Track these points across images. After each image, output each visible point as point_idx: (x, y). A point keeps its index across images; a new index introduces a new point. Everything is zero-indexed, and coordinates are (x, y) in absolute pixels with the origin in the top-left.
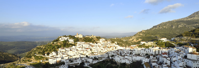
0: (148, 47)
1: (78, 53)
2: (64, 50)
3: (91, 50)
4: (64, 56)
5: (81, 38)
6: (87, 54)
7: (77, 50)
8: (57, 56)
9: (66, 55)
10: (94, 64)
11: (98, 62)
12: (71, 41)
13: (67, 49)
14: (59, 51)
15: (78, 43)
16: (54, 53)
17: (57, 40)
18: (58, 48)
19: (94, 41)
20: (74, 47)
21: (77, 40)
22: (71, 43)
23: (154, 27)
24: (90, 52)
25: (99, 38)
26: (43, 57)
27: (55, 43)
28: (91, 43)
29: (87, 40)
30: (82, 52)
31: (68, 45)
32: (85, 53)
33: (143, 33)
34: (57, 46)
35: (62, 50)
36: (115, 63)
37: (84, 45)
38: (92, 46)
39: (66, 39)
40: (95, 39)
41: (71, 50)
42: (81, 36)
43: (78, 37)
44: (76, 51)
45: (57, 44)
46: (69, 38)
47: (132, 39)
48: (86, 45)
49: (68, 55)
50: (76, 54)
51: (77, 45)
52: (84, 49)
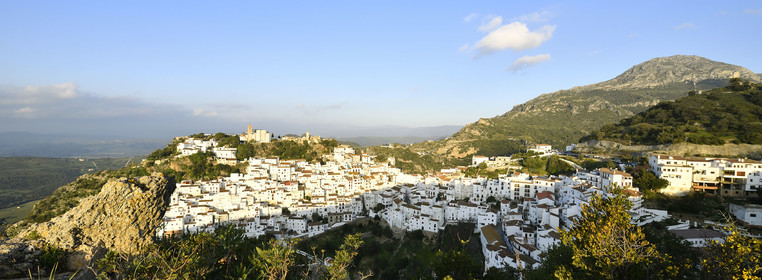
0: (493, 175)
1: (251, 202)
2: (195, 191)
3: (301, 187)
4: (194, 211)
5: (263, 145)
6: (287, 203)
7: (248, 188)
9: (204, 210)
10: (313, 238)
12: (225, 155)
13: (207, 187)
14: (174, 195)
15: (253, 161)
17: (168, 152)
18: (174, 181)
19: (315, 154)
20: (234, 177)
21: (247, 151)
22: (224, 162)
23: (516, 108)
24: (299, 195)
25: (330, 145)
27: (158, 162)
28: (302, 164)
29: (287, 150)
30: (265, 197)
31: (211, 170)
32: (278, 198)
33: (483, 128)
34: (166, 173)
35: (186, 190)
37: (274, 171)
38: (307, 174)
39: (204, 146)
40: (318, 148)
41: (222, 190)
42: (263, 137)
43: (252, 141)
44: (244, 194)
45: (166, 167)
46: (215, 144)
48: (282, 170)
49: (213, 210)
50: (243, 205)
51: (249, 169)
52: (274, 185)
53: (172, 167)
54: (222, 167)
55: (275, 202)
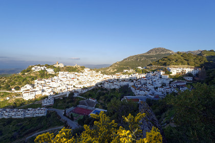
0: (130, 74)
1: (63, 84)
2: (43, 82)
3: (78, 79)
4: (44, 88)
5: (63, 68)
6: (74, 84)
7: (61, 81)
8: (34, 89)
9: (48, 87)
10: (84, 93)
11: (88, 91)
12: (50, 71)
13: (47, 81)
14: (36, 84)
15: (60, 73)
16: (28, 87)
17: (29, 70)
18: (33, 79)
19: (79, 70)
20: (55, 77)
21: (59, 69)
22: (51, 73)
23: (124, 60)
24: (77, 82)
25: (83, 68)
26: (9, 93)
27: (26, 74)
28: (76, 73)
29: (70, 69)
30: (67, 83)
31: (46, 76)
32: (71, 83)
33: (118, 64)
34: (30, 77)
35: (40, 82)
36: (106, 89)
37: (67, 75)
38: (79, 76)
39: (43, 68)
40: (80, 69)
41: (52, 81)
42: (61, 65)
43: (59, 67)
44: (61, 82)
45: (29, 75)
46: (46, 68)
47: (109, 70)
48: (71, 75)
49: (51, 87)
50: (61, 85)
51: (59, 75)
52: (69, 79)
53: (32, 75)
55: (70, 84)
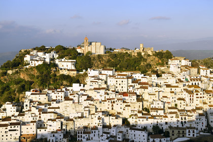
1: (93, 111)
2: (43, 98)
3: (140, 98)
4: (45, 117)
5: (99, 56)
6: (126, 114)
7: (89, 98)
9: (53, 116)
12: (66, 66)
13: (54, 96)
14: (26, 102)
15: (92, 73)
17: (18, 63)
18: (23, 89)
19: (149, 66)
20: (76, 87)
21: (85, 62)
22: (66, 73)
24: (138, 106)
25: (164, 57)
27: (10, 72)
28: (138, 76)
30: (106, 106)
31: (55, 80)
34: (17, 83)
35: (36, 98)
37: (112, 82)
38: (144, 86)
39: (47, 58)
40: (152, 60)
41: (67, 98)
42: (98, 49)
43: (89, 53)
44: (87, 103)
46: (56, 56)
48: (120, 82)
49: (60, 116)
50: (86, 114)
51: (88, 80)
52: (113, 96)
54: (64, 77)
55: (114, 112)
